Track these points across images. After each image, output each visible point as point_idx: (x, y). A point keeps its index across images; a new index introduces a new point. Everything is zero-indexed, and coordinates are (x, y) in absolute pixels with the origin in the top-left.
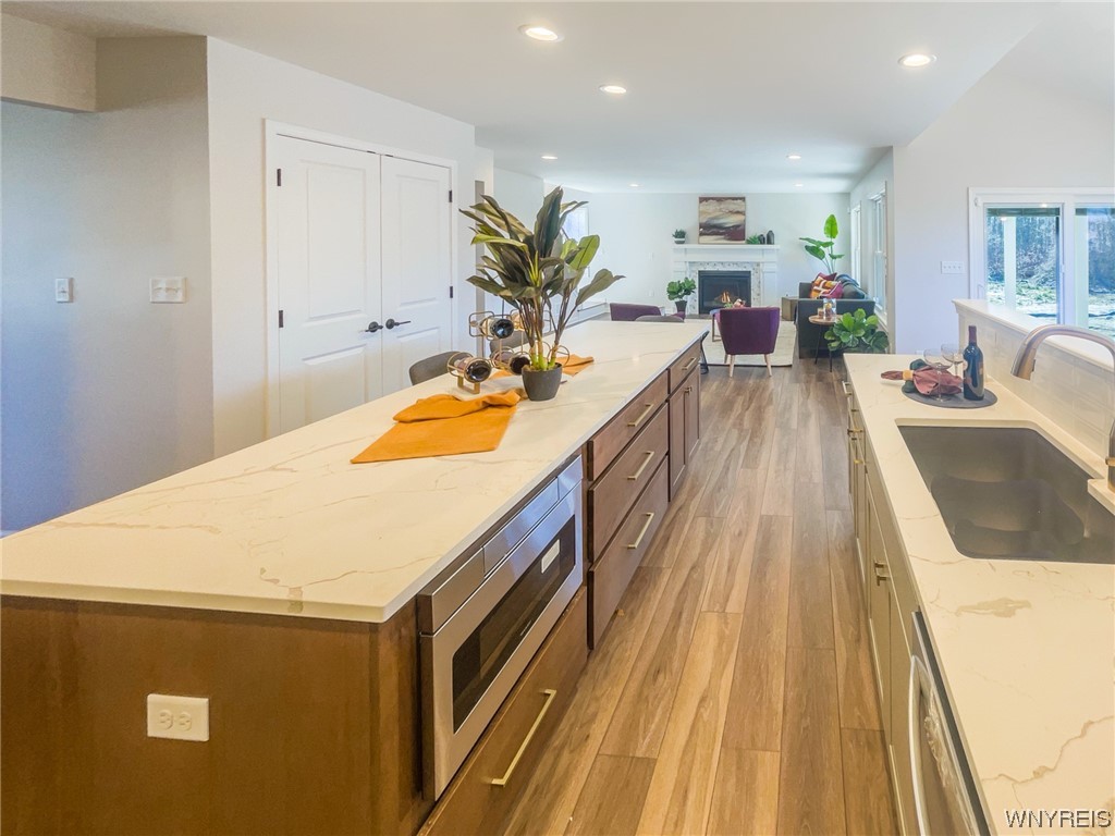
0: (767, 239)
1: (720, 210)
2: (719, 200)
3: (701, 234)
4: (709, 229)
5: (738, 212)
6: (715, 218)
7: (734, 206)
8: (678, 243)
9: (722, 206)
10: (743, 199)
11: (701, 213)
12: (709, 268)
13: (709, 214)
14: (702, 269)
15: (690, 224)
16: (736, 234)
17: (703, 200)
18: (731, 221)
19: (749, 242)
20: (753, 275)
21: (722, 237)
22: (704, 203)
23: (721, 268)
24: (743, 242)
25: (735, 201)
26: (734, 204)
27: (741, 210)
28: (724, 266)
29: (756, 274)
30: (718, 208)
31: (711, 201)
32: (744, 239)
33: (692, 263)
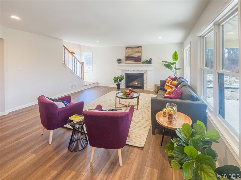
0: (149, 62)
2: (132, 48)
3: (126, 60)
4: (128, 58)
5: (139, 52)
6: (131, 54)
8: (118, 63)
10: (141, 47)
11: (126, 53)
12: (129, 72)
13: (129, 53)
14: (127, 72)
15: (123, 56)
16: (138, 60)
17: (127, 48)
18: (136, 55)
19: (143, 63)
20: (144, 75)
21: (133, 61)
22: (127, 49)
23: (133, 72)
24: (141, 63)
25: (138, 48)
26: (138, 49)
27: (140, 51)
28: (134, 72)
29: (145, 75)
30: (132, 50)
31: (130, 48)
32: (141, 62)
33: (123, 70)
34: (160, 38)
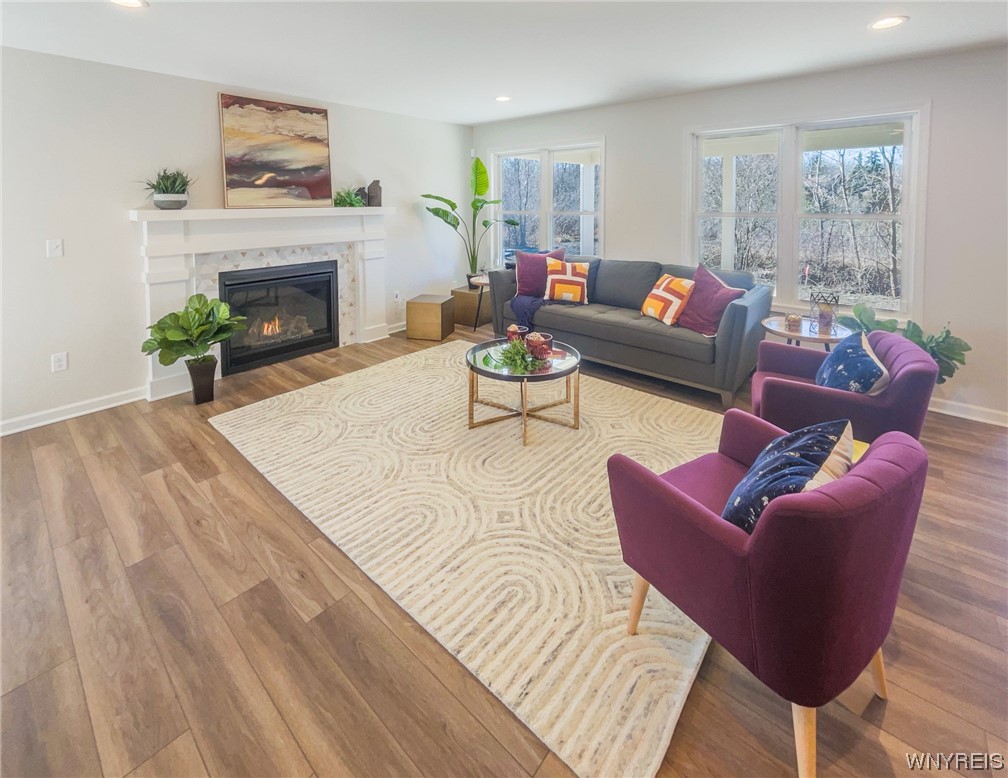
0: (370, 196)
1: (276, 131)
2: (272, 107)
3: (232, 184)
4: (241, 171)
5: (314, 140)
6: (265, 147)
7: (309, 125)
8: (162, 206)
9: (280, 122)
10: (323, 113)
11: (224, 134)
12: (246, 265)
13: (251, 136)
14: (228, 268)
15: (200, 157)
16: (314, 184)
17: (230, 101)
18: (300, 156)
19: (341, 202)
20: (342, 267)
21: (285, 191)
22: (235, 108)
23: (275, 262)
24: (329, 202)
25: (307, 116)
26: (306, 120)
27: (319, 135)
28: (283, 258)
29: (346, 265)
30: (271, 125)
31: (252, 106)
32: (330, 197)
33: (203, 257)
34: (503, 99)
